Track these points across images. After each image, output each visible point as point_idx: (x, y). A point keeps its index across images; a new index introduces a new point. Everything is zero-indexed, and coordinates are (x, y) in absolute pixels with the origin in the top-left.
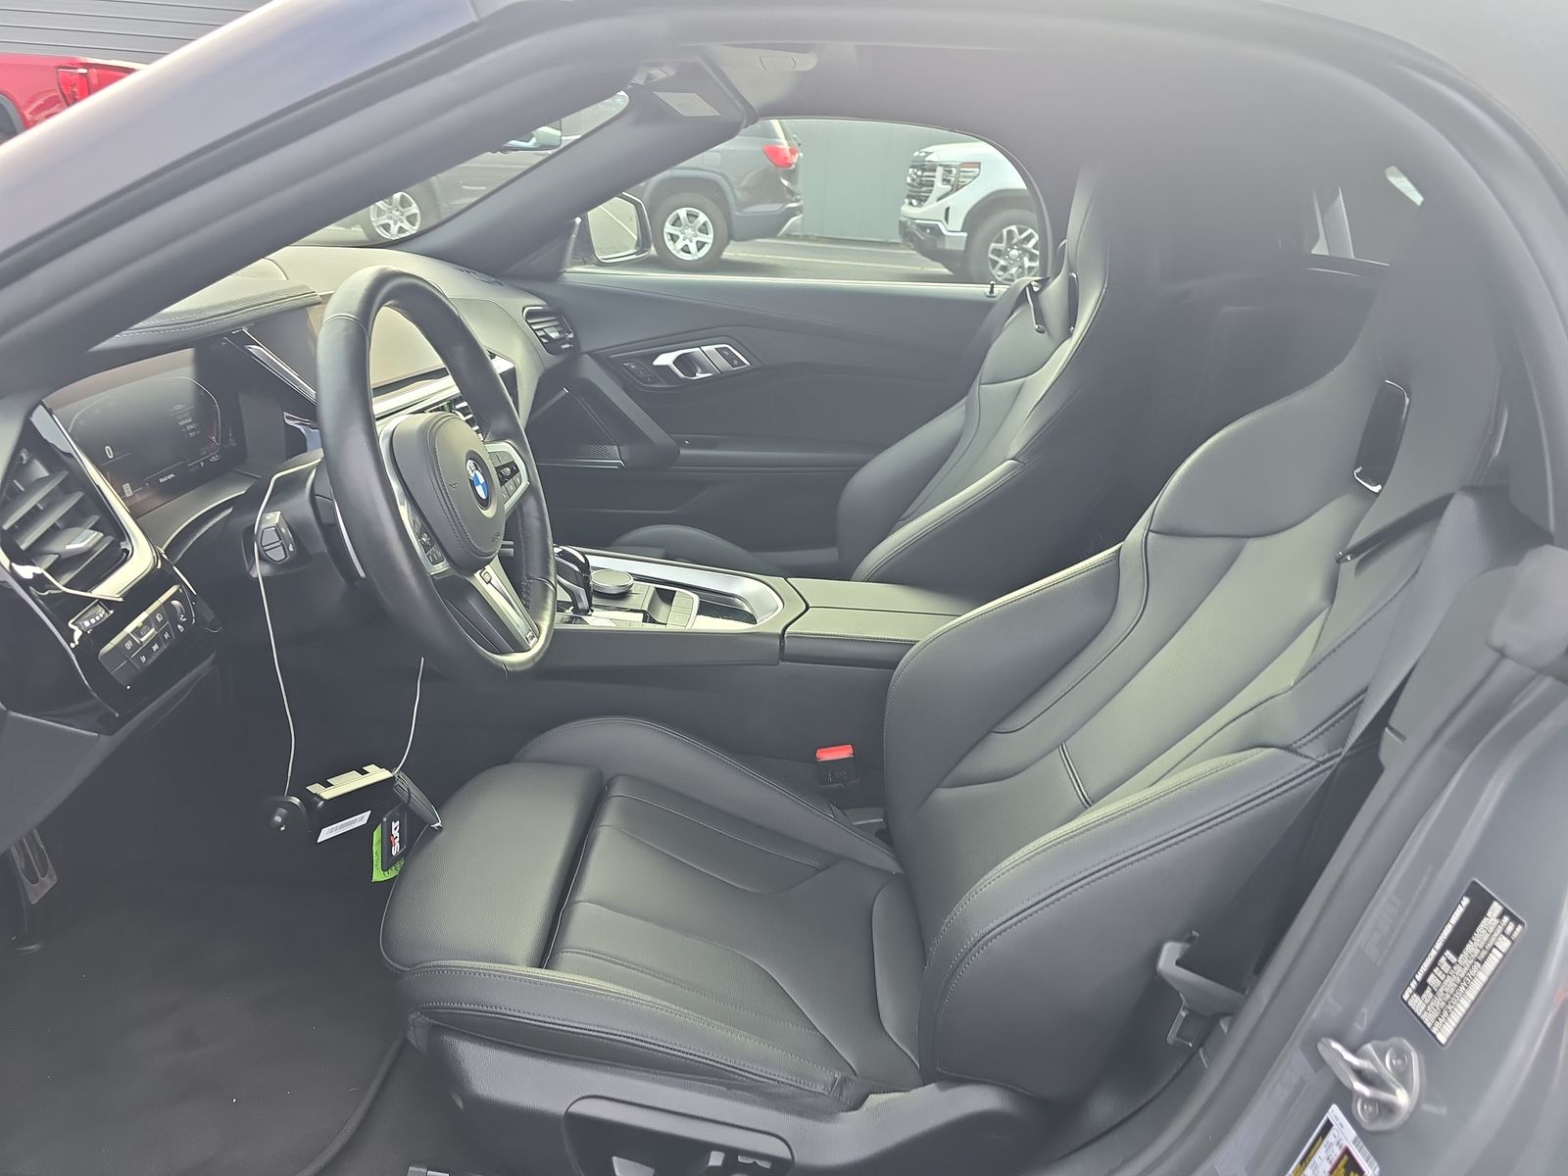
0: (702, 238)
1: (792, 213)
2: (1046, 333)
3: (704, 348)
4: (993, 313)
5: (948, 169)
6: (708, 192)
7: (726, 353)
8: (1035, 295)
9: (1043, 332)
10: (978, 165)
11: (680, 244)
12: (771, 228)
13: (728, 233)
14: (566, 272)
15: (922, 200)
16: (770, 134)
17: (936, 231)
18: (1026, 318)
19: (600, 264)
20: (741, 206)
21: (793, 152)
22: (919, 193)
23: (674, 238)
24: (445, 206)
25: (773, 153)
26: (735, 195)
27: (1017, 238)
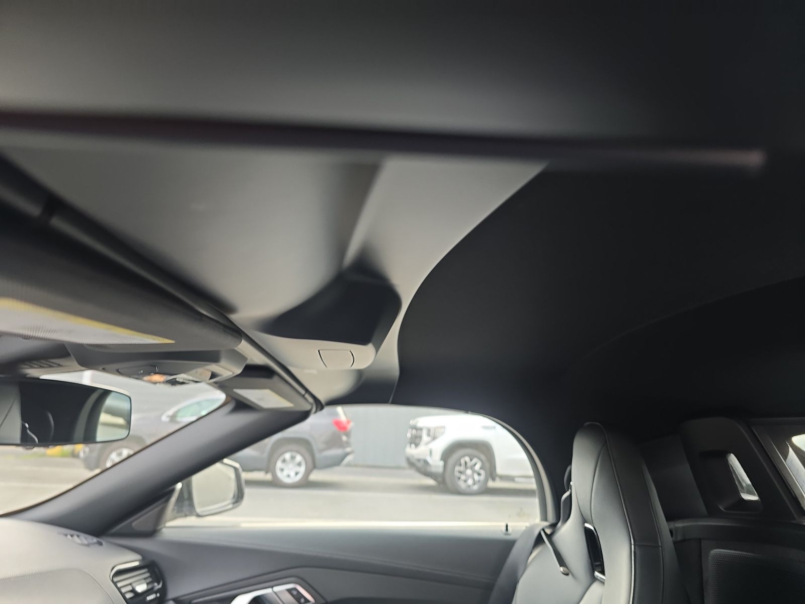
0: (298, 469)
1: (347, 454)
2: (570, 575)
3: (276, 589)
4: (515, 551)
5: (429, 430)
6: (304, 444)
7: (295, 593)
8: (549, 537)
9: (567, 574)
10: (444, 427)
11: (286, 472)
12: (337, 462)
13: (314, 465)
14: (165, 527)
15: (417, 445)
16: (337, 414)
17: (426, 462)
18: (544, 557)
19: (198, 516)
20: (321, 451)
21: (348, 422)
22: (415, 441)
23: (282, 470)
25: (338, 424)
26: (317, 446)
27: (469, 464)
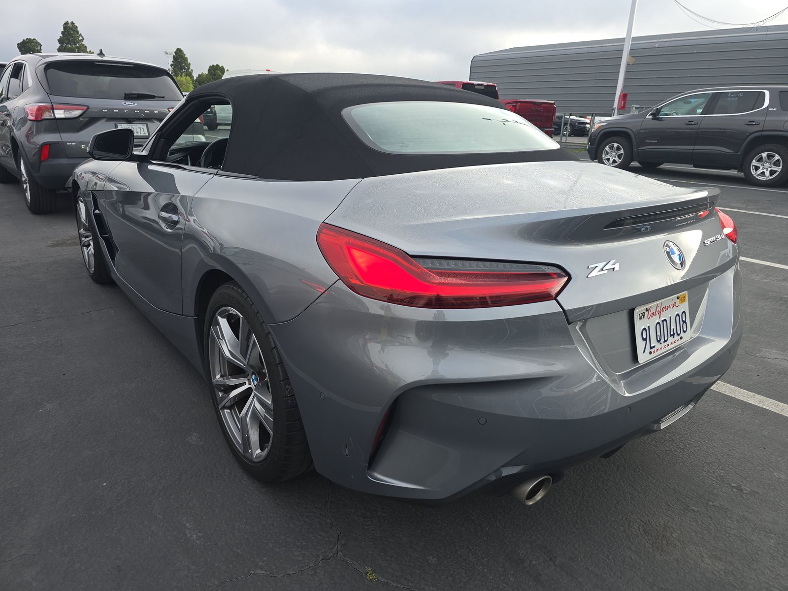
24: (636, 150)
